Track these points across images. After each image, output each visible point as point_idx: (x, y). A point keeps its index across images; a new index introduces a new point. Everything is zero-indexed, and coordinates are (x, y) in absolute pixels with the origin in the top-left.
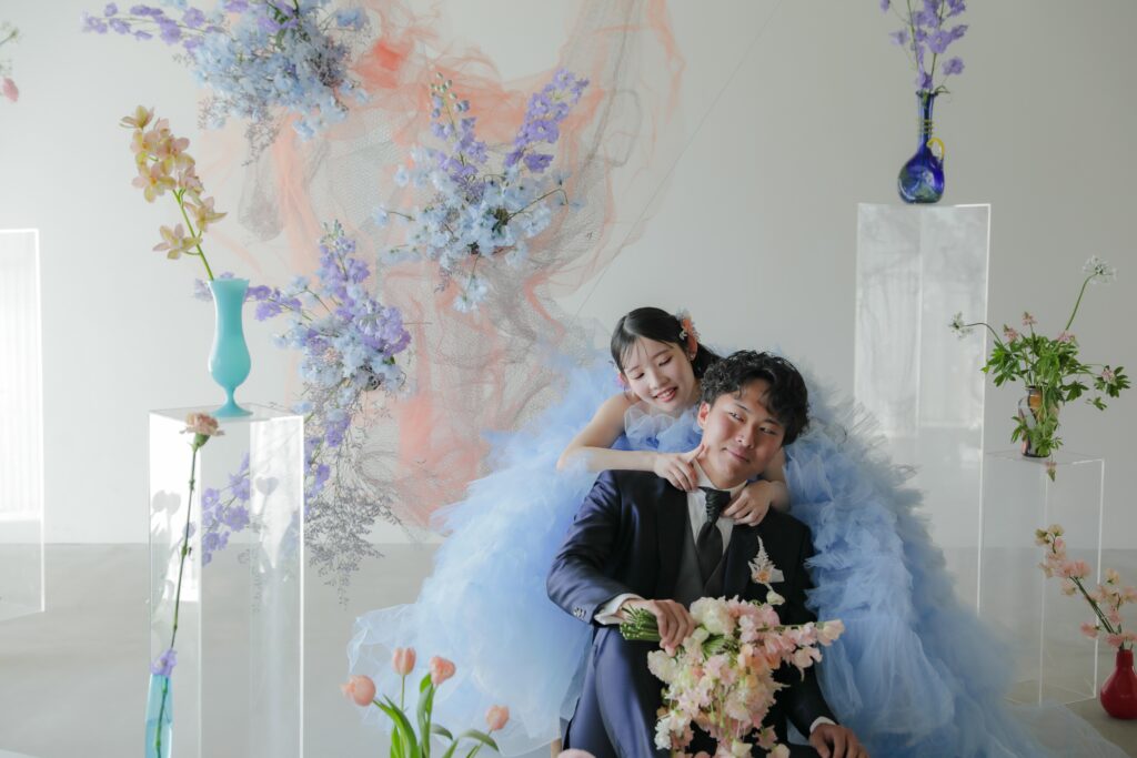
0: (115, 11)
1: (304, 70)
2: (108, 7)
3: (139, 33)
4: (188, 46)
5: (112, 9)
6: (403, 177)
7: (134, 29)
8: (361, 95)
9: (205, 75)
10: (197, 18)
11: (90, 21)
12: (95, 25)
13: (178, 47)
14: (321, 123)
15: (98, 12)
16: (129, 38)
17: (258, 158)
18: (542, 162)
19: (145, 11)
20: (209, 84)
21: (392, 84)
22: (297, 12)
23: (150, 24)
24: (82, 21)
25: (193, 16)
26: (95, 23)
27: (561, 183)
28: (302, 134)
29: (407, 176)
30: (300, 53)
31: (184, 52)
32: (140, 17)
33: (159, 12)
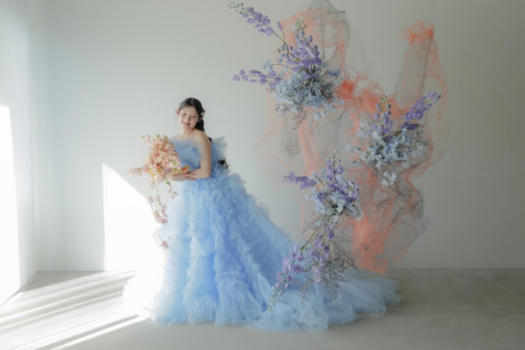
0: (244, 73)
1: (318, 93)
2: (241, 71)
3: (252, 81)
4: (270, 85)
5: (243, 72)
6: (360, 133)
7: (250, 78)
8: (341, 102)
9: (280, 95)
10: (274, 74)
11: (235, 77)
12: (236, 78)
13: (266, 85)
14: (325, 112)
15: (238, 73)
16: (248, 82)
17: (299, 127)
18: (415, 127)
19: (255, 72)
20: (282, 99)
21: (350, 97)
22: (313, 71)
23: (257, 77)
24: (232, 77)
25: (272, 74)
26: (237, 77)
27: (418, 135)
28: (317, 117)
29: (362, 133)
30: (316, 86)
31: (269, 87)
32: (254, 74)
33: (259, 72)
